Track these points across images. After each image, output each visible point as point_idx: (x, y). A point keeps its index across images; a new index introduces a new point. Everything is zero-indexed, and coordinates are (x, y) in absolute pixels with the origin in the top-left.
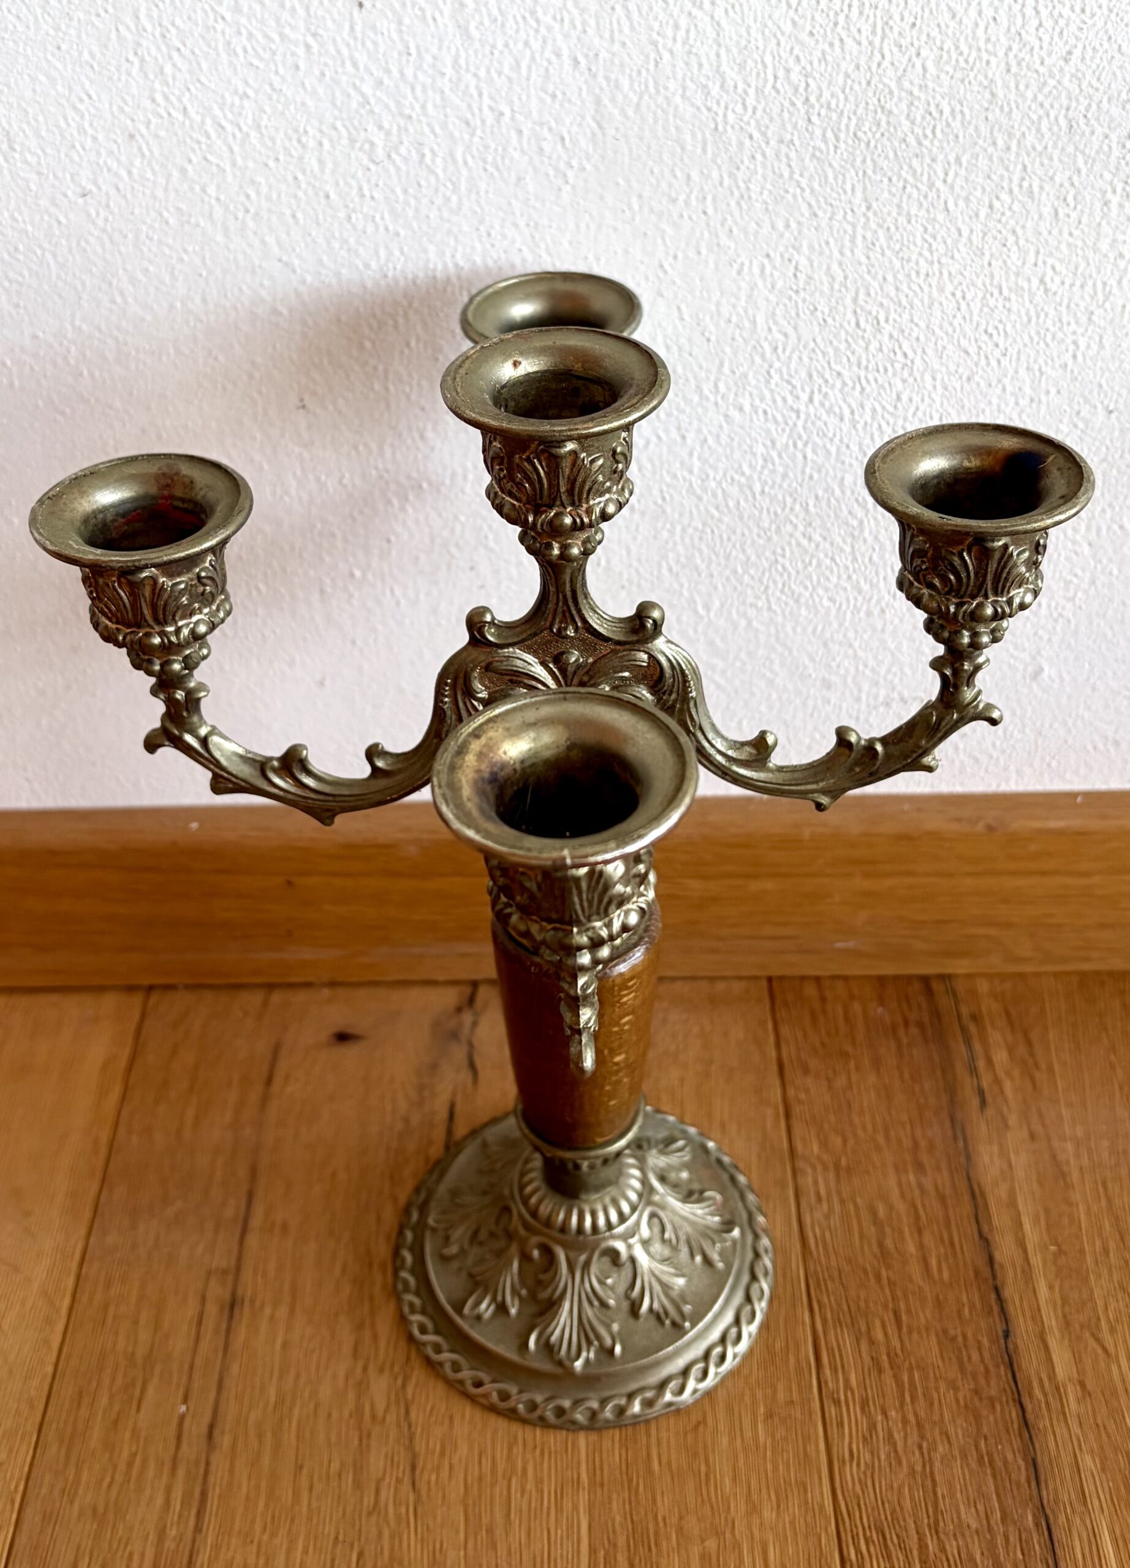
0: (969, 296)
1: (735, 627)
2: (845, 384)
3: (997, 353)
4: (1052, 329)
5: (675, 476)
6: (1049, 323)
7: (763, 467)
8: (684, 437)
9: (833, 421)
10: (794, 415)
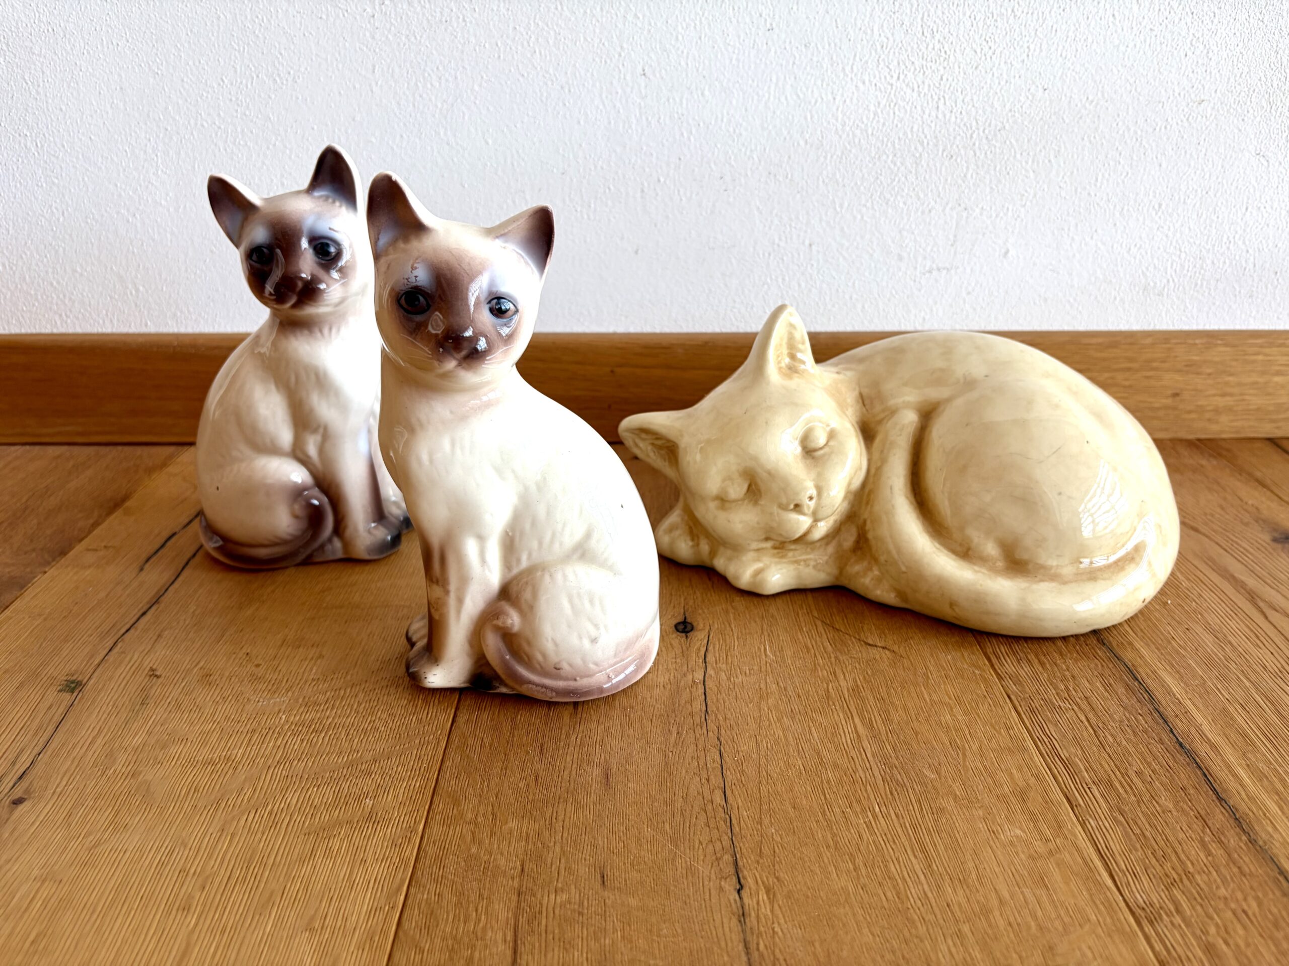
0: (977, 19)
1: (855, 218)
2: (915, 69)
3: (991, 52)
4: (1018, 39)
5: (829, 123)
6: (1016, 36)
7: (874, 119)
8: (834, 99)
9: (909, 91)
10: (889, 87)
